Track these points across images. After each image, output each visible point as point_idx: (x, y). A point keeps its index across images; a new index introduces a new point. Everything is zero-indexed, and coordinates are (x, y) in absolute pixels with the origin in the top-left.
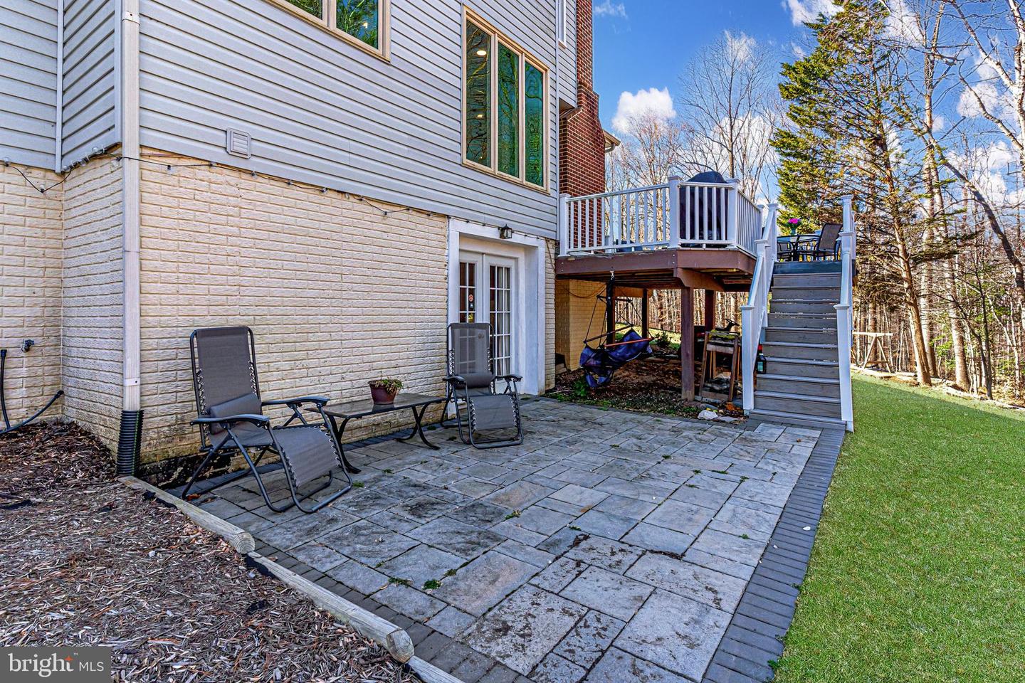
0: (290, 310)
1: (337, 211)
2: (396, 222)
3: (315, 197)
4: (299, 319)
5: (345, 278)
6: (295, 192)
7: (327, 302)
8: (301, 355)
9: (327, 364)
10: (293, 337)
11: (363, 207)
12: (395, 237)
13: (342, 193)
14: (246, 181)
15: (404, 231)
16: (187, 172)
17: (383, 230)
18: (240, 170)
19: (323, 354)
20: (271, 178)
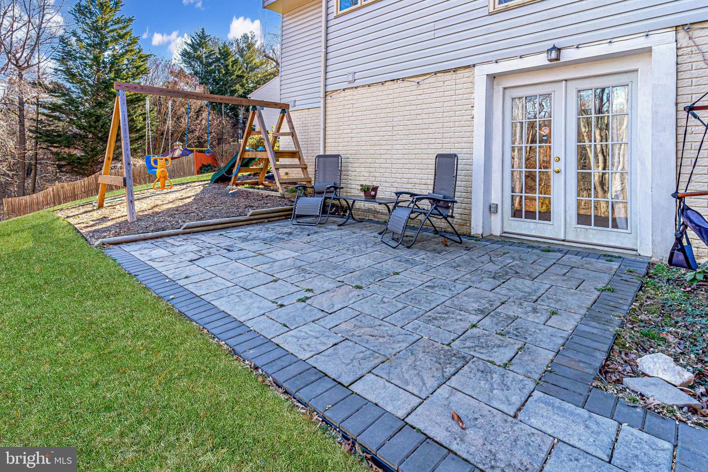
0: (369, 148)
1: (391, 92)
2: (427, 86)
3: (380, 88)
4: (372, 152)
5: (395, 128)
6: (373, 89)
7: (385, 143)
8: (373, 170)
9: (384, 176)
10: (370, 160)
11: (406, 84)
12: (427, 96)
13: (394, 80)
14: (355, 92)
15: (434, 90)
16: (338, 96)
17: (418, 93)
18: (352, 88)
19: (383, 170)
20: (363, 86)
